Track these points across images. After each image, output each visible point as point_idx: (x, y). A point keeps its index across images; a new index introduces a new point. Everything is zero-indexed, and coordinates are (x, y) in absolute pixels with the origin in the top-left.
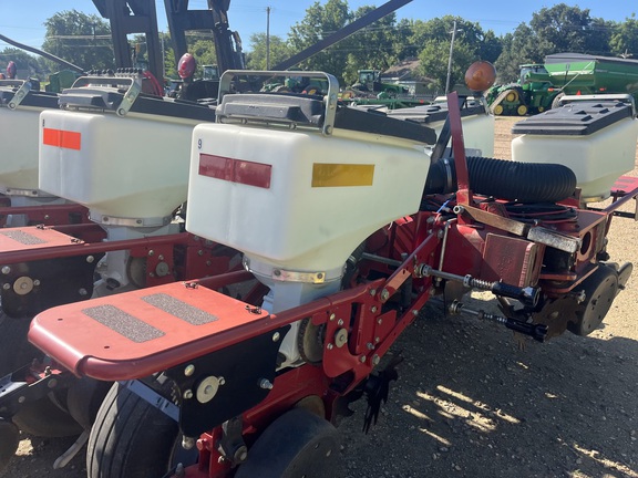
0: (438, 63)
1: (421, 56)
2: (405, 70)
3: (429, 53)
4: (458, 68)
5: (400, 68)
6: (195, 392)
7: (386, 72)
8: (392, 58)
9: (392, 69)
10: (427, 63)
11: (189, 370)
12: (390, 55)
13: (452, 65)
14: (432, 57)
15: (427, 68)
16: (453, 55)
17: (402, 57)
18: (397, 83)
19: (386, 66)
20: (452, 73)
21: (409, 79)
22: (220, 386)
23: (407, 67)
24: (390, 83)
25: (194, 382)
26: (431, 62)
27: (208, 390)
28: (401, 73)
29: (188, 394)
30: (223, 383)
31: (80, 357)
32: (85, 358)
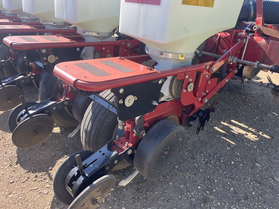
6: (124, 101)
11: (121, 91)
22: (135, 101)
25: (124, 97)
27: (130, 101)
29: (121, 102)
30: (136, 99)
31: (74, 79)
32: (76, 80)
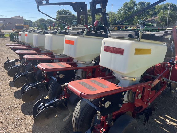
6: (104, 104)
11: (103, 99)
22: (110, 104)
25: (104, 102)
27: (107, 104)
29: (103, 105)
30: (111, 103)
31: (80, 93)
32: (81, 93)
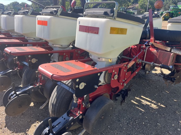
0: (144, 4)
1: (139, 3)
2: (134, 7)
3: (142, 2)
4: (151, 6)
5: (133, 6)
6: (79, 86)
7: (128, 8)
8: (130, 3)
9: (130, 7)
10: (141, 4)
11: (77, 80)
12: (129, 2)
13: (149, 5)
14: (142, 3)
15: (141, 6)
16: (149, 2)
17: (133, 3)
18: (131, 11)
19: (128, 6)
20: (149, 8)
21: (135, 10)
22: (85, 86)
23: (135, 6)
24: (129, 11)
25: (79, 84)
26: (142, 4)
27: (82, 86)
28: (133, 8)
29: (77, 86)
30: (86, 85)
31: (51, 74)
32: (53, 75)
